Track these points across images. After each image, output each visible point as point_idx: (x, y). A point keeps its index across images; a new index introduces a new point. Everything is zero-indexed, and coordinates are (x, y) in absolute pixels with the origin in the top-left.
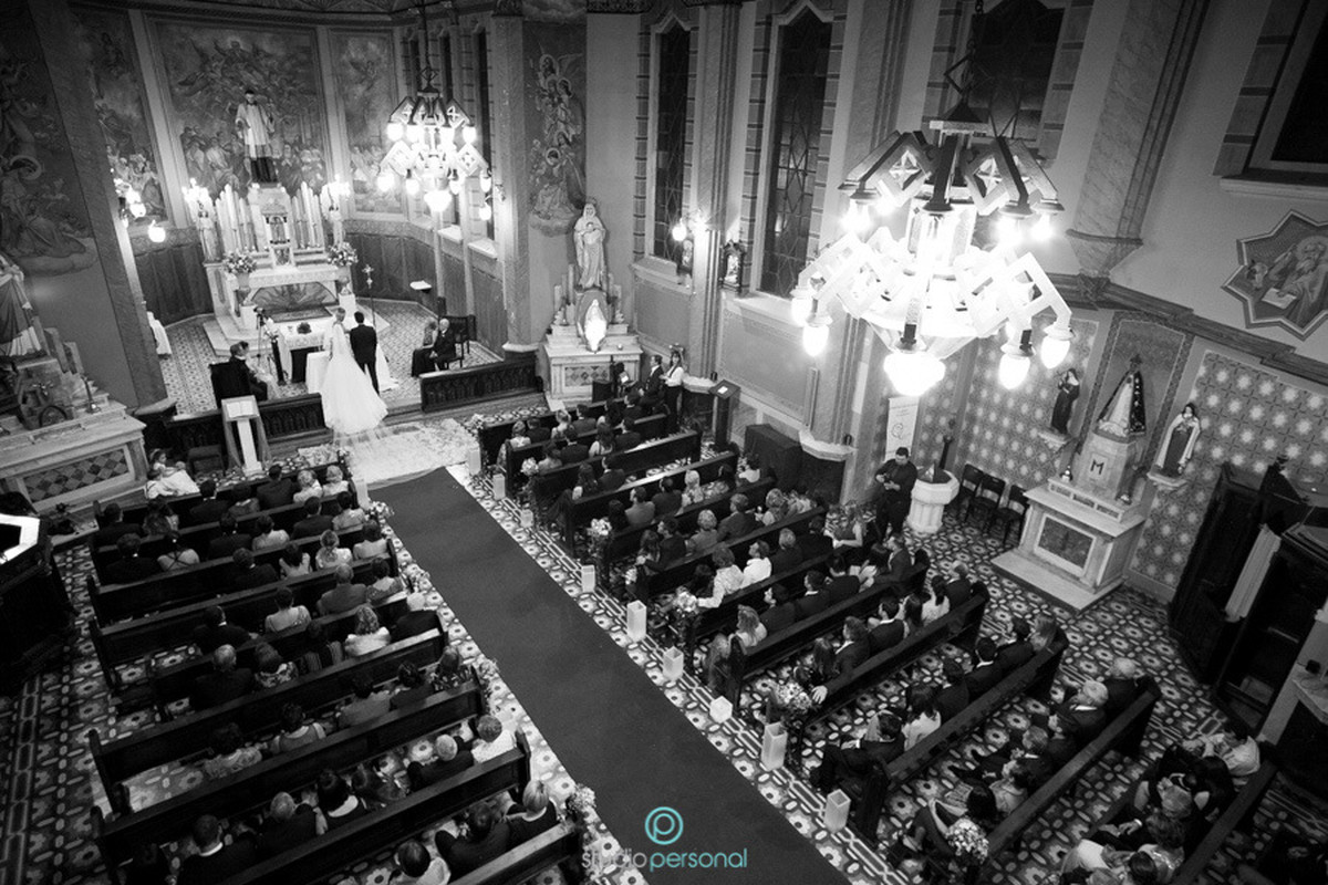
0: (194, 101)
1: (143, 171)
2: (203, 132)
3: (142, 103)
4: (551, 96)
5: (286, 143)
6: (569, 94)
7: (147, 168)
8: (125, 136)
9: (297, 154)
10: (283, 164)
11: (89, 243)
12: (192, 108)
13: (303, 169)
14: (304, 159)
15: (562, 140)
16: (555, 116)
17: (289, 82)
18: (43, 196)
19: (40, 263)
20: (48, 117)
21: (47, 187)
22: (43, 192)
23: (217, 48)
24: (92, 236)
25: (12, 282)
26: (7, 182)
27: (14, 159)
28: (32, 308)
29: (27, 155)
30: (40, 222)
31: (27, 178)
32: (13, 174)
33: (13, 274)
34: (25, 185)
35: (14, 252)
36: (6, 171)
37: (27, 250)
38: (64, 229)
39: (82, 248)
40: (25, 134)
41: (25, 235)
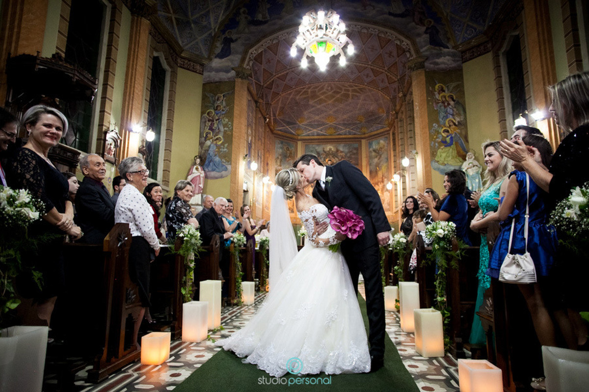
4: (443, 102)
6: (453, 100)
15: (451, 124)
16: (446, 112)
18: (221, 150)
19: (213, 174)
20: (229, 123)
21: (222, 146)
22: (221, 148)
23: (324, 151)
24: (231, 164)
25: (199, 176)
26: (212, 145)
27: (216, 137)
28: (202, 187)
29: (220, 136)
30: (217, 159)
31: (218, 144)
32: (215, 142)
33: (201, 173)
34: (217, 146)
35: (206, 170)
36: (213, 141)
37: (210, 169)
38: (223, 162)
39: (226, 169)
40: (222, 129)
41: (211, 164)
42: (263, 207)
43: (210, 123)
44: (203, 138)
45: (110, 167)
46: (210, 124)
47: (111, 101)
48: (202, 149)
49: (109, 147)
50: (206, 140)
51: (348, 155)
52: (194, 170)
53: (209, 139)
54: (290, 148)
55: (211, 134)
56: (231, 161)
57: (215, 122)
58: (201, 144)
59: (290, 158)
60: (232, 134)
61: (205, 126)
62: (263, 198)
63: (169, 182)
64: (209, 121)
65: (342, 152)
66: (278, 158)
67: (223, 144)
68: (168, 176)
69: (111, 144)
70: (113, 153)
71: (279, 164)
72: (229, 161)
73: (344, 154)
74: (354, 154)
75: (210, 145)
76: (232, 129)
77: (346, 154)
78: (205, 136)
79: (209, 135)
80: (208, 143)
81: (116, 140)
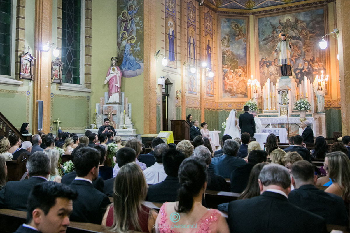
0: (267, 47)
1: (240, 76)
2: (269, 59)
3: (246, 50)
5: (306, 61)
7: (243, 75)
8: (234, 61)
9: (311, 66)
10: (303, 71)
11: (142, 65)
12: (266, 49)
13: (314, 73)
14: (314, 68)
17: (311, 32)
18: (134, 48)
19: (129, 72)
20: (141, 21)
21: (136, 45)
22: (134, 47)
23: (280, 23)
24: (143, 62)
25: (116, 75)
26: (127, 45)
27: (130, 37)
28: (119, 86)
29: (134, 35)
30: (132, 58)
31: (132, 43)
32: (129, 42)
33: (117, 74)
34: (131, 46)
35: (124, 69)
36: (128, 41)
37: (127, 68)
38: (137, 60)
39: (140, 67)
40: (135, 28)
41: (127, 63)
42: (201, 96)
43: (125, 23)
44: (120, 38)
45: (28, 82)
46: (124, 25)
47: (24, 29)
48: (119, 49)
49: (25, 67)
50: (122, 41)
51: (311, 24)
52: (111, 72)
53: (125, 40)
54: (239, 25)
55: (126, 34)
56: (143, 58)
57: (129, 22)
58: (119, 45)
59: (240, 37)
60: (143, 33)
61: (121, 26)
62: (201, 86)
63: (91, 84)
64: (124, 22)
65: (302, 22)
66: (225, 38)
67: (136, 43)
68: (90, 78)
69: (26, 65)
70: (29, 71)
71: (226, 44)
72: (142, 59)
73: (306, 24)
74: (318, 23)
75: (126, 45)
76: (143, 27)
77: (308, 24)
78: (121, 36)
79: (124, 36)
80: (124, 43)
81: (31, 61)
